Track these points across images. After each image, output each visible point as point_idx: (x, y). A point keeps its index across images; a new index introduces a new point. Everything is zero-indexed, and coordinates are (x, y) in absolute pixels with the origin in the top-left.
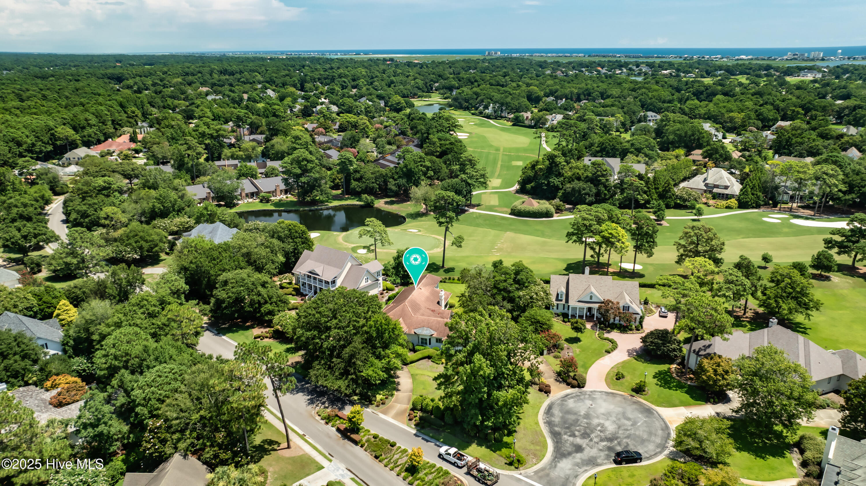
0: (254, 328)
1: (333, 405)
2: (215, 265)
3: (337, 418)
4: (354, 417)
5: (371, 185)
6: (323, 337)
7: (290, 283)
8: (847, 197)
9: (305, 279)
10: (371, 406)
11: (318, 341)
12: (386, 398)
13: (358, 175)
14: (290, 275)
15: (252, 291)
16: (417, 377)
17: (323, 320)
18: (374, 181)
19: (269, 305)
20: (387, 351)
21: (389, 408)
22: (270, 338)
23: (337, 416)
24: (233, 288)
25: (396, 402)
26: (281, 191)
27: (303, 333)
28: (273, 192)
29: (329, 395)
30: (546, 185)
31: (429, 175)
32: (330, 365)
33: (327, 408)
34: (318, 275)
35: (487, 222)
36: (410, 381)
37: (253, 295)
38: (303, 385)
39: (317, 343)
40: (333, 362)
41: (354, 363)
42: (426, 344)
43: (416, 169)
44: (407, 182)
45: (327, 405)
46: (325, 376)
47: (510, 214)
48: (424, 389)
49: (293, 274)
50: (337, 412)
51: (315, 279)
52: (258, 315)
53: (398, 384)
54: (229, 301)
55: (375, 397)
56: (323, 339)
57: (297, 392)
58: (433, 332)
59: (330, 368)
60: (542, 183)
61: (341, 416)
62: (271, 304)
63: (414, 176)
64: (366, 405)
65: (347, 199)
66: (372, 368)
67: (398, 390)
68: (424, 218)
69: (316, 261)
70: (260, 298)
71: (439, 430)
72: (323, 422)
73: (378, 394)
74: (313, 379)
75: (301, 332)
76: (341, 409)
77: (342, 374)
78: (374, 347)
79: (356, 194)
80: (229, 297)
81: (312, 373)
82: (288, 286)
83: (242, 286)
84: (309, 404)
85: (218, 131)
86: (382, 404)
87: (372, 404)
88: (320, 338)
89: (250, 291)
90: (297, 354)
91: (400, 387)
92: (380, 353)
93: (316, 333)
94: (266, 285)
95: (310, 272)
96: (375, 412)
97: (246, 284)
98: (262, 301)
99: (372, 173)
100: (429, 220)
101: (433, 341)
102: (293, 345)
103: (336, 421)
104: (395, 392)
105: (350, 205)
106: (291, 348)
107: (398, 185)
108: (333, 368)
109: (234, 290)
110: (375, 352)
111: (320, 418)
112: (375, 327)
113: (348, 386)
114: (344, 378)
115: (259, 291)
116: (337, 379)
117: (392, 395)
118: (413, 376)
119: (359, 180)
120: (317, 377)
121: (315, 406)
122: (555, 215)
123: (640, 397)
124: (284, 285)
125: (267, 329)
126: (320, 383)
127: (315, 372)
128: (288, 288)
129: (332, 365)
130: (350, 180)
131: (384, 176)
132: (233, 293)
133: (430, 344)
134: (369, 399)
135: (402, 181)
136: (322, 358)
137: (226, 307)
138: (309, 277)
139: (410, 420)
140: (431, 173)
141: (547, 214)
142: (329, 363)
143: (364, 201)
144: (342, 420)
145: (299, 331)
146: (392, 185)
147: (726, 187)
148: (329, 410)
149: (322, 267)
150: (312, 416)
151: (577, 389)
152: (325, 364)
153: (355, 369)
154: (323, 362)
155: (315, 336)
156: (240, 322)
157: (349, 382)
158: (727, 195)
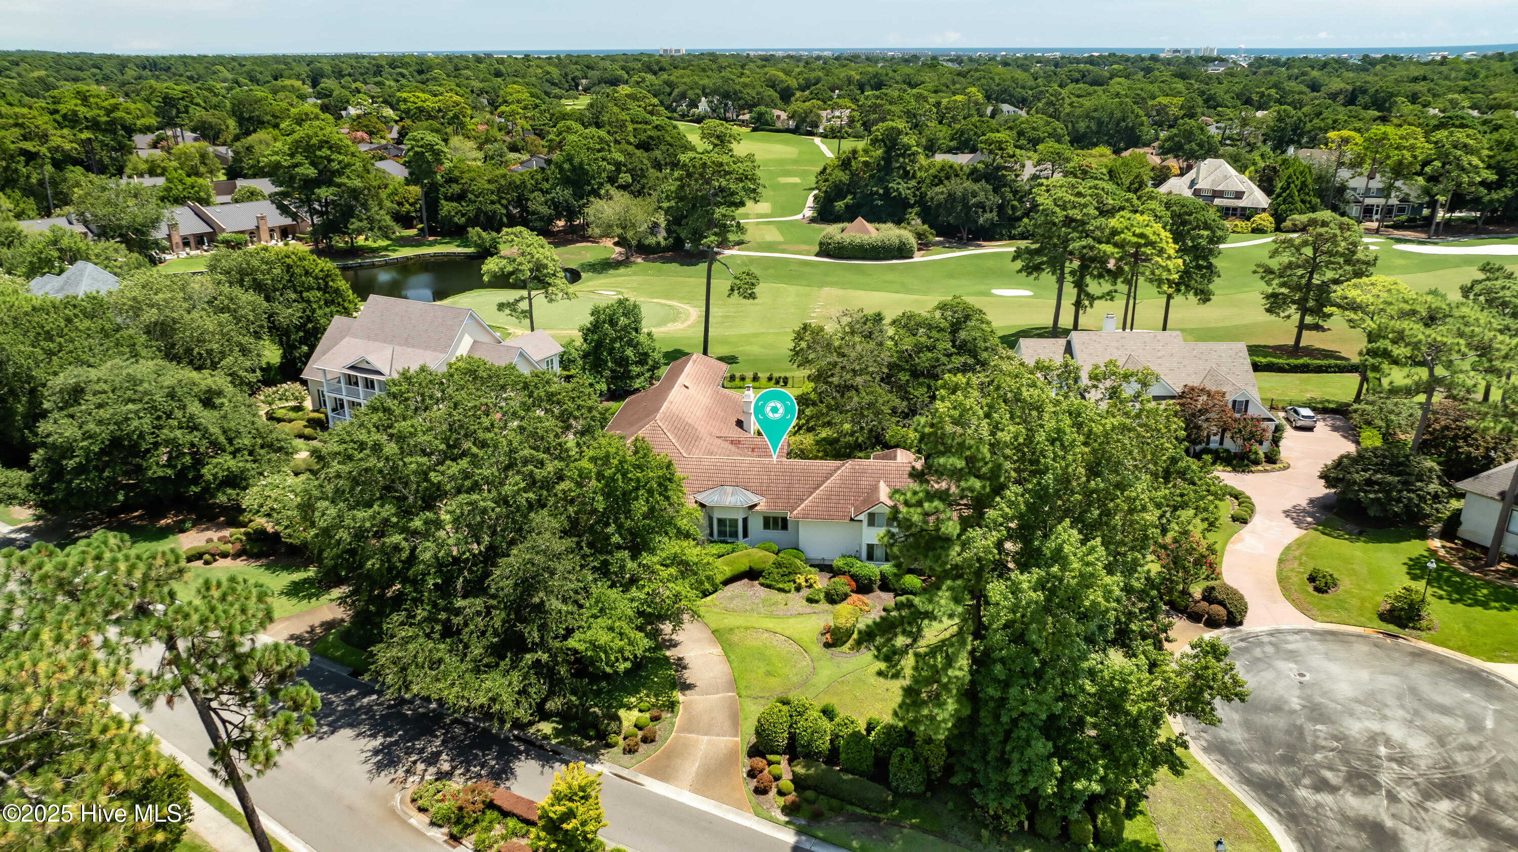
0: (183, 531)
1: (468, 764)
2: (50, 353)
3: (491, 815)
4: (570, 815)
5: (490, 207)
6: (417, 523)
7: (298, 409)
8: (1495, 196)
9: (339, 391)
10: (607, 755)
11: (397, 538)
12: (655, 719)
13: (456, 188)
14: (297, 385)
15: (169, 416)
16: (735, 638)
17: (414, 462)
18: (494, 197)
19: (228, 457)
20: (646, 558)
21: (670, 755)
22: (237, 556)
23: (491, 805)
24: (100, 406)
25: (688, 728)
26: (272, 230)
27: (340, 516)
28: (252, 233)
29: (448, 728)
30: (882, 197)
31: (621, 181)
32: (447, 624)
33: (448, 775)
34: (379, 373)
35: (771, 271)
36: (717, 650)
37: (172, 428)
38: (351, 701)
39: (397, 548)
40: (458, 612)
41: (540, 608)
42: (734, 535)
43: (595, 167)
44: (574, 195)
45: (446, 767)
46: (435, 664)
47: (817, 255)
48: (769, 674)
49: (304, 383)
50: (489, 790)
51: (370, 384)
52: (195, 489)
53: (681, 665)
54: (87, 450)
55: (617, 719)
56: (415, 533)
57: (334, 728)
58: (755, 499)
59: (448, 632)
60: (872, 194)
61: (506, 806)
62: (234, 454)
63: (589, 184)
64: (589, 750)
65: (431, 244)
66: (602, 621)
67: (686, 687)
68: (622, 270)
69: (369, 338)
70: (195, 437)
71: (877, 820)
72: (439, 834)
73: (622, 706)
74: (389, 679)
75: (332, 511)
76: (502, 774)
77: (497, 652)
78: (600, 545)
79: (456, 232)
80: (87, 436)
81: (383, 654)
82: (292, 415)
83: (133, 401)
84: (380, 767)
85: (111, 111)
86: (645, 740)
87: (609, 746)
88: (404, 530)
89: (162, 417)
90: (325, 598)
91: (689, 676)
92: (622, 567)
93: (388, 511)
94: (218, 401)
95: (352, 368)
96: (625, 773)
97: (146, 393)
98: (203, 447)
99: (489, 181)
100: (635, 274)
101: (756, 525)
102: (311, 572)
103: (489, 829)
104: (678, 695)
105: (442, 255)
106: (305, 581)
107: (554, 203)
108: (459, 632)
109: (103, 414)
110: (605, 563)
111: (425, 819)
112: (600, 476)
113: (523, 692)
114: (505, 664)
115: (192, 417)
116: (477, 671)
117: (672, 706)
118: (719, 635)
119: (460, 197)
120: (404, 669)
121: (401, 773)
122: (917, 253)
123: (1418, 638)
124: (280, 413)
125: (226, 533)
126: (415, 689)
127: (395, 652)
128: (290, 421)
129: (457, 620)
130: (436, 201)
131: (517, 187)
132: (100, 422)
133: (745, 535)
134: (595, 726)
135: (563, 194)
136: (417, 601)
137: (80, 470)
138: (351, 381)
139: (760, 791)
140: (625, 178)
141: (901, 252)
142: (443, 616)
143: (476, 245)
144: (511, 823)
145: (327, 512)
146: (538, 204)
147: (1239, 195)
148: (456, 784)
149: (388, 352)
150: (393, 812)
151: (1227, 629)
152: (431, 619)
153: (543, 628)
154: (421, 613)
155: (386, 521)
156: (139, 518)
157: (525, 677)
158: (1244, 209)
